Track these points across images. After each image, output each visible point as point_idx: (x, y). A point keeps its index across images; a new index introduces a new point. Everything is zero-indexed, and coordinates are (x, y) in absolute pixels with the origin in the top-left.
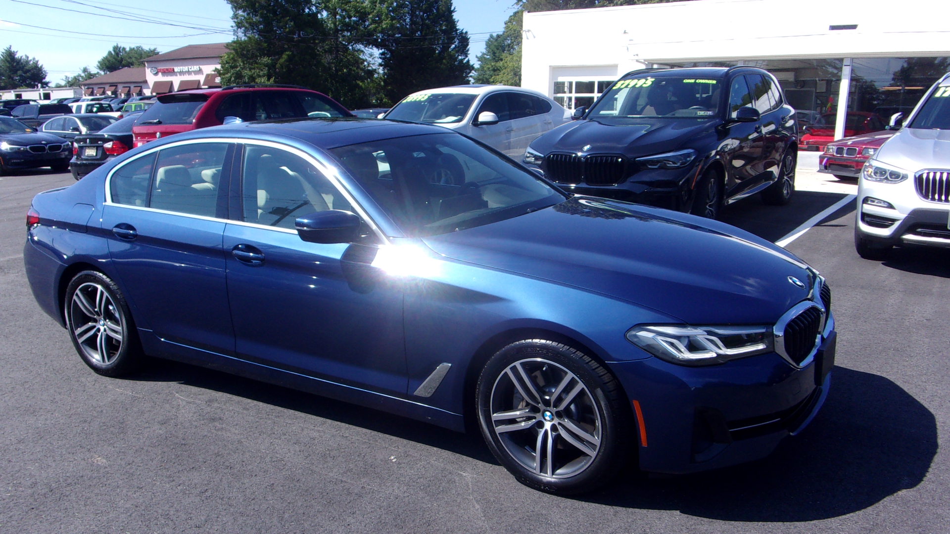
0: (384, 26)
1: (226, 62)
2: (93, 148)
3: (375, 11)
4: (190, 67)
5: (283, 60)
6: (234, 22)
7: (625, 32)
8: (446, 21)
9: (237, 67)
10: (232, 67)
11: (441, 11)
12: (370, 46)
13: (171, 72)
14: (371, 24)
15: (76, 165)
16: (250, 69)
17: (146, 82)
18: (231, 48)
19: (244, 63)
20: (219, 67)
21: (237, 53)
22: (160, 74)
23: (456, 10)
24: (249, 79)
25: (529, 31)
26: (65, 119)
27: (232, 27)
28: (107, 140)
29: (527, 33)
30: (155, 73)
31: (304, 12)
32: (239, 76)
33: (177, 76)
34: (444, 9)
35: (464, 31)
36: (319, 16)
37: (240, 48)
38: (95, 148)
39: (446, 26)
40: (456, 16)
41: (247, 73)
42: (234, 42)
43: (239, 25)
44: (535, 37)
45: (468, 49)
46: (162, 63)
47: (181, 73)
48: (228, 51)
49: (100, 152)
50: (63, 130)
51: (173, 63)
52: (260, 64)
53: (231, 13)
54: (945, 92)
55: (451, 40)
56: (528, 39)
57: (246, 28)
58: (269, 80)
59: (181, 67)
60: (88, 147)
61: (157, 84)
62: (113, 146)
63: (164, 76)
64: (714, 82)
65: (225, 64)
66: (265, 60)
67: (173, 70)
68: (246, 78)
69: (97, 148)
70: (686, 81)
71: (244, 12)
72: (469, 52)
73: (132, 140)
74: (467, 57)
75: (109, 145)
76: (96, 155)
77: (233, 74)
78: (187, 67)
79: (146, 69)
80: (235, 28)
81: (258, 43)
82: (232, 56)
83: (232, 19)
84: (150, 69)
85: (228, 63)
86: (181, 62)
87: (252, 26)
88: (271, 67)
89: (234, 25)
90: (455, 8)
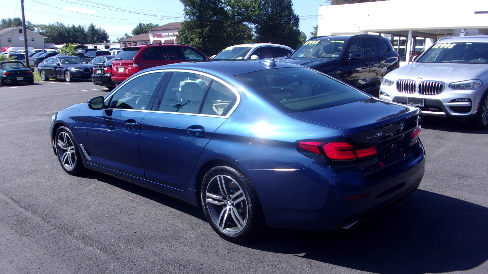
0: (256, 13)
1: (181, 31)
2: (100, 70)
3: (252, 6)
4: (169, 33)
5: (207, 30)
6: (185, 12)
8: (288, 10)
9: (185, 34)
10: (183, 34)
11: (285, 5)
12: (251, 23)
13: (160, 36)
14: (250, 12)
15: (94, 77)
16: (191, 35)
17: (149, 40)
18: (183, 24)
19: (189, 32)
20: (177, 33)
21: (185, 27)
22: (156, 37)
23: (293, 5)
24: (190, 39)
25: (321, 15)
26: (101, 57)
27: (184, 14)
28: (105, 67)
29: (321, 16)
30: (153, 36)
31: (218, 7)
32: (186, 38)
33: (163, 37)
34: (287, 4)
35: (297, 15)
36: (225, 9)
37: (187, 25)
38: (101, 70)
39: (288, 13)
40: (293, 7)
41: (190, 36)
42: (184, 22)
43: (187, 14)
44: (324, 18)
45: (299, 24)
46: (157, 32)
47: (165, 36)
48: (182, 26)
49: (103, 72)
50: (100, 63)
51: (162, 31)
52: (196, 32)
53: (183, 8)
55: (290, 20)
56: (321, 19)
57: (190, 15)
58: (199, 40)
59: (165, 34)
60: (98, 69)
61: (154, 41)
62: (108, 69)
63: (158, 38)
64: (343, 42)
65: (180, 32)
66: (199, 30)
67: (162, 35)
68: (189, 39)
69: (102, 70)
70: (332, 41)
71: (190, 7)
72: (299, 26)
73: (112, 67)
74: (298, 28)
75: (106, 69)
76: (101, 73)
77: (183, 37)
78: (168, 33)
79: (150, 34)
80: (185, 15)
81: (196, 22)
82: (183, 28)
83: (184, 11)
84: (151, 34)
85: (182, 32)
86: (165, 31)
87: (193, 14)
88: (201, 33)
89: (185, 14)
90: (293, 4)
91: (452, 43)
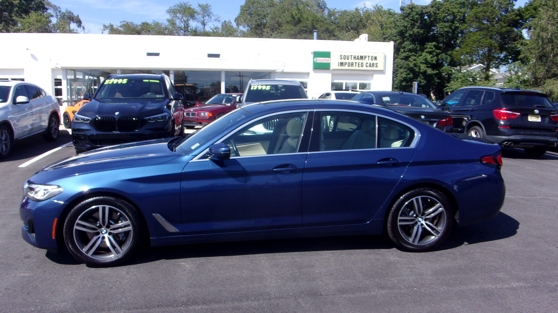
7: (27, 49)
54: (254, 87)
70: (144, 81)
91: (266, 85)
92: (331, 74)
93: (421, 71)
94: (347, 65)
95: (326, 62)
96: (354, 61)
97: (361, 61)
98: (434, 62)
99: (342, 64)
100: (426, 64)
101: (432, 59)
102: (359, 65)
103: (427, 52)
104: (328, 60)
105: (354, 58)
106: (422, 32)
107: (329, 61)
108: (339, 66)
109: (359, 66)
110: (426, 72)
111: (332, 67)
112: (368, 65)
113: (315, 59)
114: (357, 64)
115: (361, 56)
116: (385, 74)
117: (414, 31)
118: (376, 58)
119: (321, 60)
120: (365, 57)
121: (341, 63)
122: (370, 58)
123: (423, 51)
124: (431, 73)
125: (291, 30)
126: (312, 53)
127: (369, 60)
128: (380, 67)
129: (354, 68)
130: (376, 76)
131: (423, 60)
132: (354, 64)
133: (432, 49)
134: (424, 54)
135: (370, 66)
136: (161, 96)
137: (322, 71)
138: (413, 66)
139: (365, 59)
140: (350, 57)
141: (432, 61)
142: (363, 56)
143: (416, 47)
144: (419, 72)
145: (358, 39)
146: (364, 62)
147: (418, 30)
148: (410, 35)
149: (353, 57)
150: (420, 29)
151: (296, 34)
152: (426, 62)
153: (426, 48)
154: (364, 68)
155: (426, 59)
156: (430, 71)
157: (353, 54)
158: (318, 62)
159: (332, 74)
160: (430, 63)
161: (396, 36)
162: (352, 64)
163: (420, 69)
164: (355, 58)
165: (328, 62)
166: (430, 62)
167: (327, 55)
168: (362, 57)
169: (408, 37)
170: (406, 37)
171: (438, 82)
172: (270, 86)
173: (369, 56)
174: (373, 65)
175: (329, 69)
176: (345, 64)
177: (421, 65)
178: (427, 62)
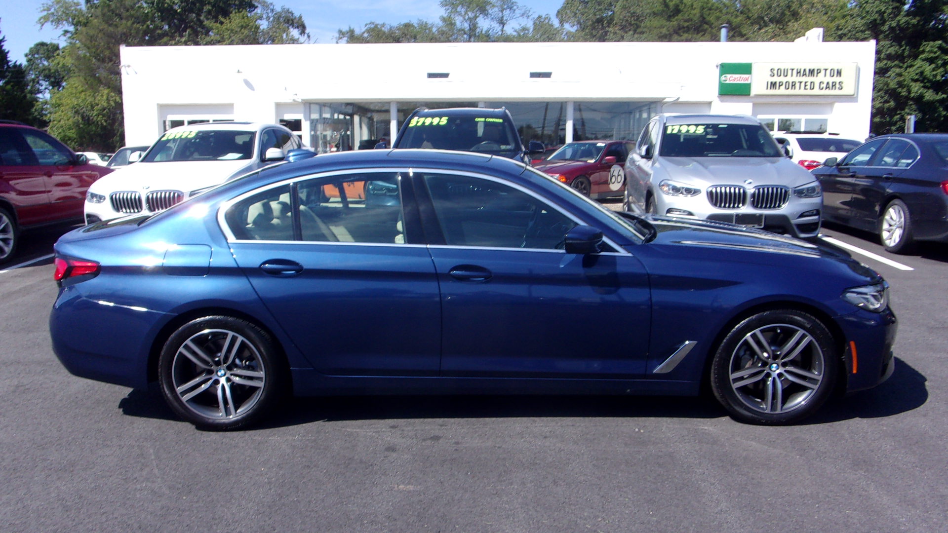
7: (239, 72)
25: (129, 66)
29: (127, 68)
44: (136, 73)
54: (673, 130)
56: (128, 74)
70: (478, 120)
91: (697, 125)
92: (751, 105)
93: (912, 95)
94: (783, 87)
95: (742, 82)
96: (797, 79)
97: (809, 79)
98: (939, 78)
99: (773, 85)
100: (922, 82)
101: (935, 73)
102: (805, 86)
103: (924, 60)
104: (747, 79)
105: (797, 73)
106: (914, 21)
107: (749, 79)
108: (767, 89)
109: (807, 87)
110: (921, 97)
111: (754, 91)
112: (824, 85)
113: (723, 78)
114: (803, 85)
115: (810, 70)
116: (857, 102)
117: (899, 21)
118: (839, 73)
119: (733, 79)
120: (819, 71)
121: (771, 83)
122: (828, 72)
123: (916, 57)
124: (932, 99)
125: (662, 27)
126: (717, 66)
127: (825, 76)
128: (848, 90)
129: (797, 91)
130: (838, 106)
131: (917, 74)
132: (797, 85)
133: (935, 53)
134: (918, 63)
135: (826, 88)
136: (509, 147)
137: (735, 98)
138: (897, 87)
139: (819, 74)
140: (790, 72)
141: (935, 76)
142: (814, 70)
143: (904, 50)
144: (907, 98)
145: (802, 38)
146: (816, 80)
147: (906, 19)
148: (892, 29)
149: (795, 72)
150: (911, 17)
151: (671, 35)
152: (922, 78)
153: (923, 52)
154: (816, 91)
155: (922, 73)
156: (929, 95)
157: (796, 66)
158: (727, 82)
159: (754, 105)
160: (929, 81)
161: (863, 31)
162: (794, 85)
163: (909, 92)
164: (800, 72)
165: (746, 82)
166: (931, 77)
167: (746, 69)
168: (812, 72)
169: (887, 33)
170: (882, 32)
171: (944, 116)
172: (703, 127)
173: (826, 70)
174: (833, 86)
175: (749, 95)
176: (780, 86)
177: (913, 84)
178: (925, 78)
